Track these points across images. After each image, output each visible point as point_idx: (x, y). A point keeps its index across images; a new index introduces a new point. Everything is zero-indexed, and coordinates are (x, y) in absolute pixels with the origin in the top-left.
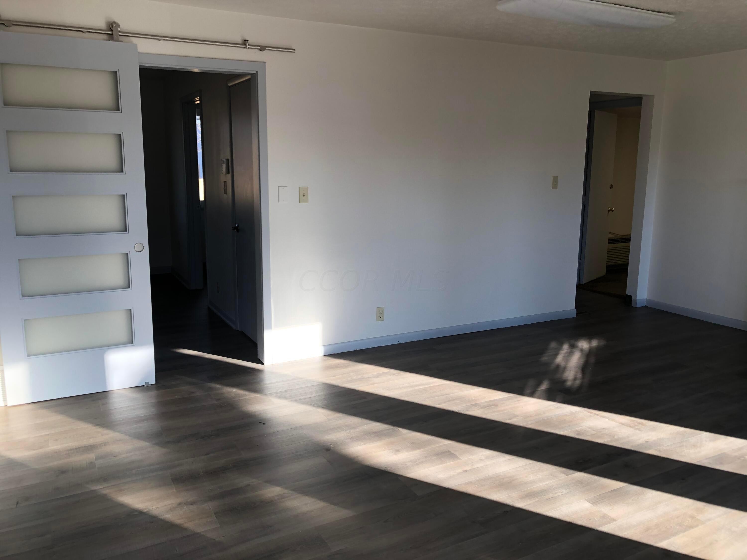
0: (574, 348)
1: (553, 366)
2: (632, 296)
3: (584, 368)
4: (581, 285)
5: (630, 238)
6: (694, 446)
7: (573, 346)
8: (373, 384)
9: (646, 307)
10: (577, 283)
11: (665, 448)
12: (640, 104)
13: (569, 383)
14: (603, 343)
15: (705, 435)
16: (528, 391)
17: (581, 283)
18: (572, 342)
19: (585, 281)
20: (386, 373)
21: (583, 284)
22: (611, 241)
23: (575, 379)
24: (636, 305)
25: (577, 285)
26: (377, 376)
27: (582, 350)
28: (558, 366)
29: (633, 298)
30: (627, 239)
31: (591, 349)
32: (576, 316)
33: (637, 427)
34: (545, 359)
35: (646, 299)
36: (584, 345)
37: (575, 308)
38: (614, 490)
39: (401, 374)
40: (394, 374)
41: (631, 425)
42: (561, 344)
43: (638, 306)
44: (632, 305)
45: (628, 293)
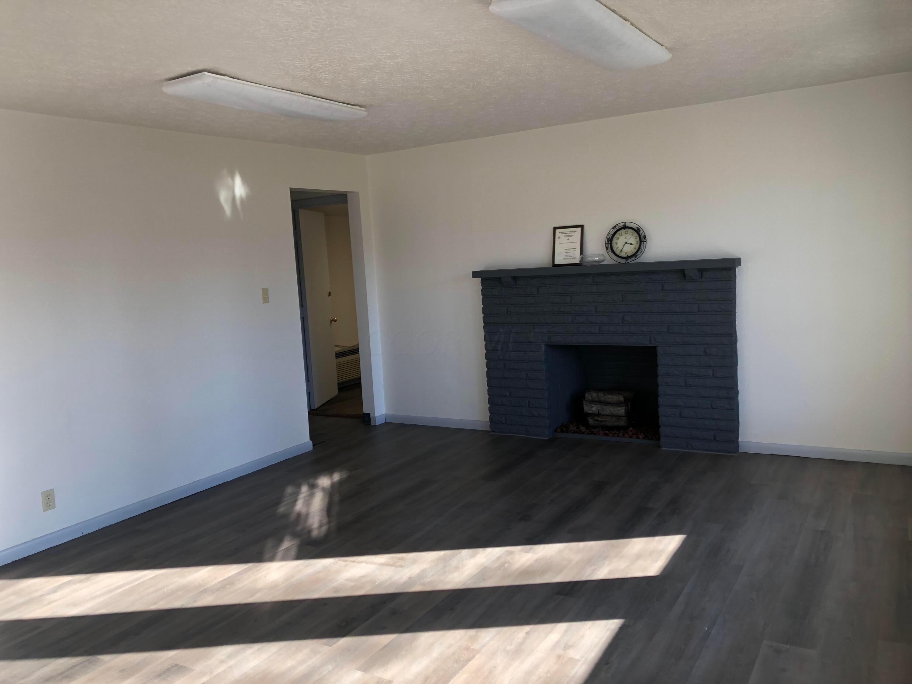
0: (315, 488)
1: (293, 517)
2: (370, 414)
3: (329, 510)
4: (313, 410)
5: (359, 349)
6: (457, 568)
7: (313, 487)
8: (50, 603)
9: (386, 423)
10: (308, 410)
11: (429, 580)
12: (346, 201)
13: (315, 533)
14: (345, 474)
15: (465, 552)
16: (267, 556)
17: (313, 408)
18: (311, 481)
19: (316, 406)
20: (68, 583)
21: (315, 409)
22: (339, 355)
23: (320, 526)
24: (376, 423)
25: (308, 411)
26: (55, 590)
27: (324, 489)
28: (299, 515)
29: (371, 415)
30: (355, 351)
31: (333, 485)
32: (312, 449)
33: (397, 564)
34: (282, 509)
35: (385, 414)
36: (325, 482)
37: (311, 439)
38: (385, 646)
39: (93, 577)
40: (81, 581)
41: (392, 563)
42: (299, 486)
43: (378, 423)
44: (372, 424)
45: (365, 411)
